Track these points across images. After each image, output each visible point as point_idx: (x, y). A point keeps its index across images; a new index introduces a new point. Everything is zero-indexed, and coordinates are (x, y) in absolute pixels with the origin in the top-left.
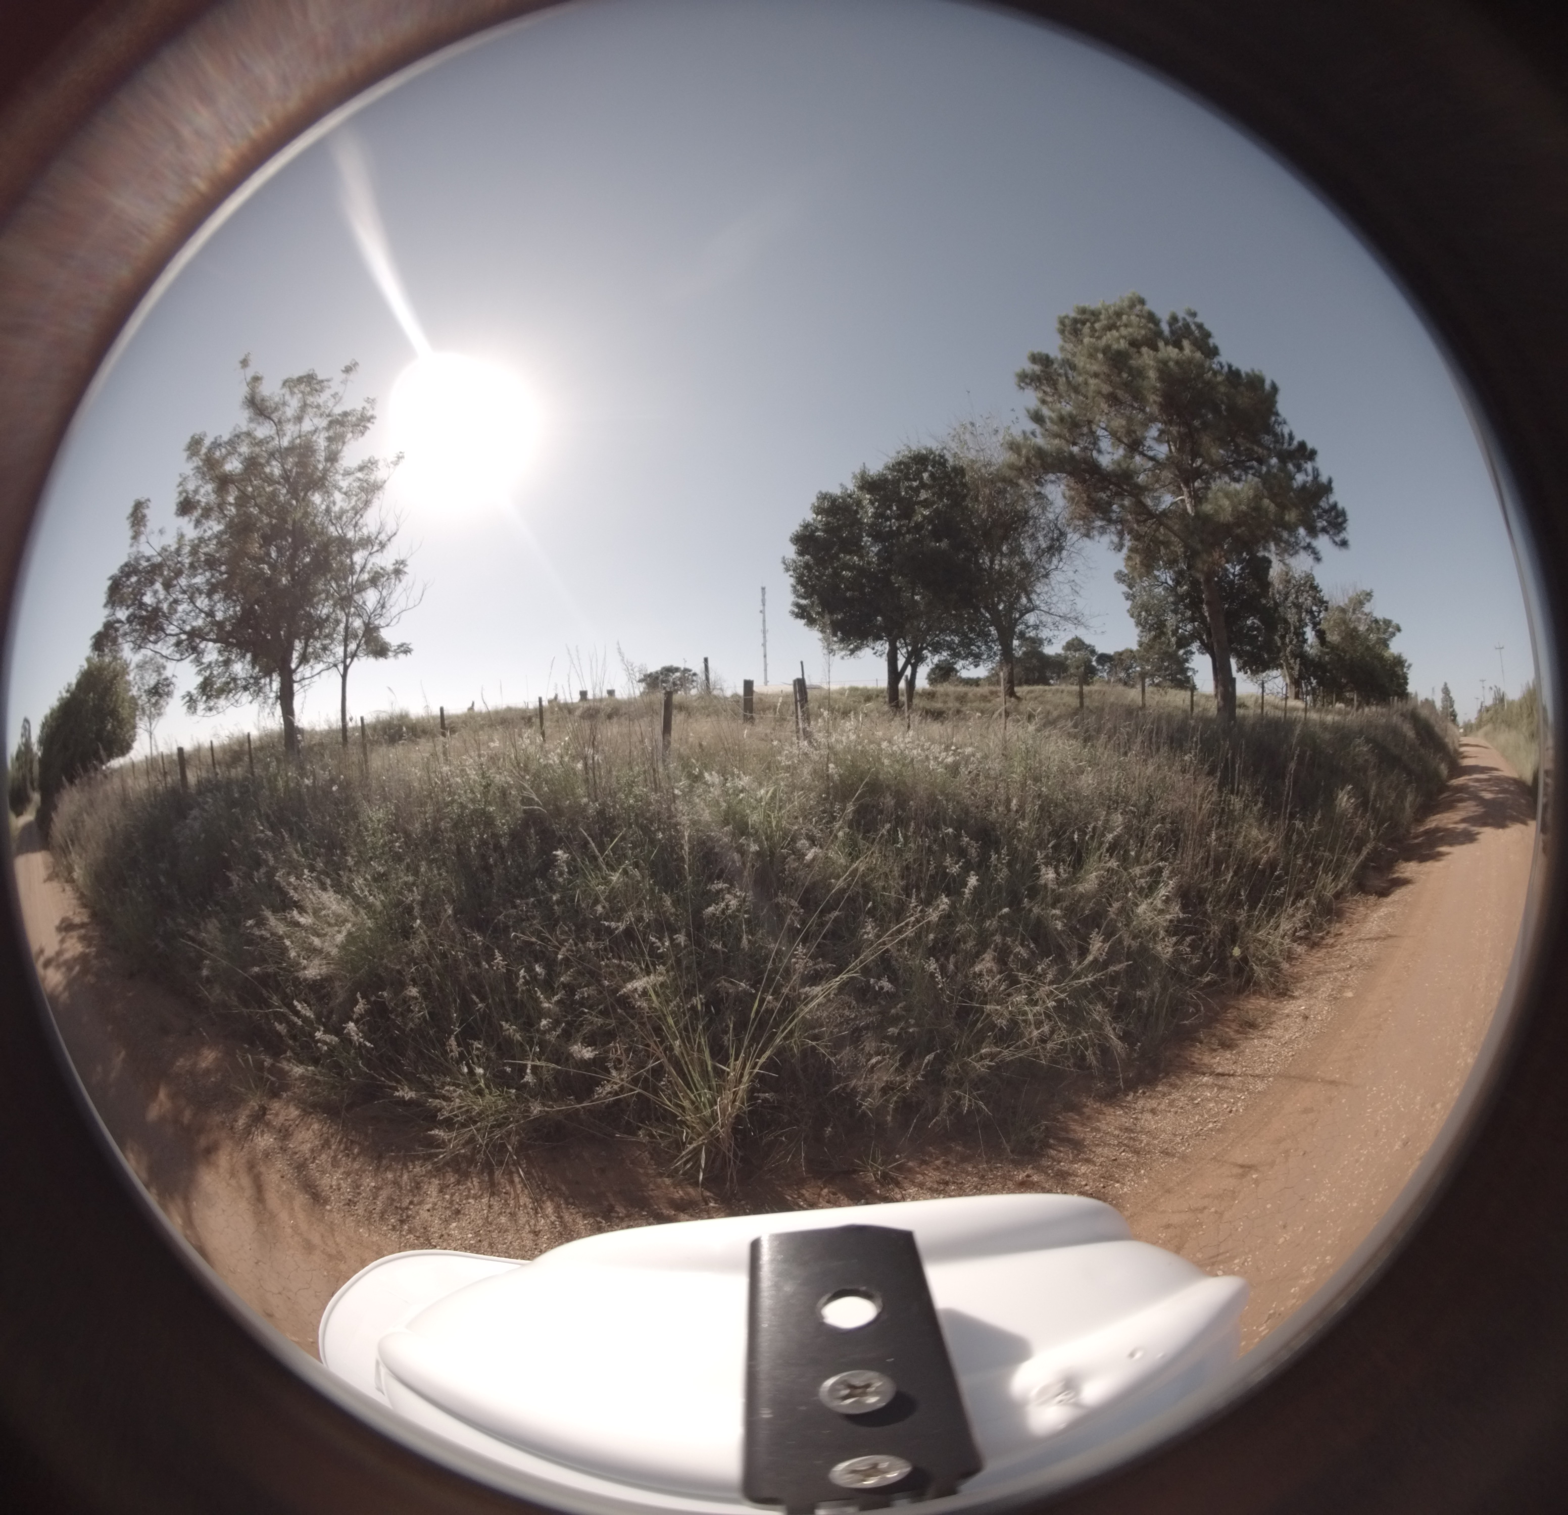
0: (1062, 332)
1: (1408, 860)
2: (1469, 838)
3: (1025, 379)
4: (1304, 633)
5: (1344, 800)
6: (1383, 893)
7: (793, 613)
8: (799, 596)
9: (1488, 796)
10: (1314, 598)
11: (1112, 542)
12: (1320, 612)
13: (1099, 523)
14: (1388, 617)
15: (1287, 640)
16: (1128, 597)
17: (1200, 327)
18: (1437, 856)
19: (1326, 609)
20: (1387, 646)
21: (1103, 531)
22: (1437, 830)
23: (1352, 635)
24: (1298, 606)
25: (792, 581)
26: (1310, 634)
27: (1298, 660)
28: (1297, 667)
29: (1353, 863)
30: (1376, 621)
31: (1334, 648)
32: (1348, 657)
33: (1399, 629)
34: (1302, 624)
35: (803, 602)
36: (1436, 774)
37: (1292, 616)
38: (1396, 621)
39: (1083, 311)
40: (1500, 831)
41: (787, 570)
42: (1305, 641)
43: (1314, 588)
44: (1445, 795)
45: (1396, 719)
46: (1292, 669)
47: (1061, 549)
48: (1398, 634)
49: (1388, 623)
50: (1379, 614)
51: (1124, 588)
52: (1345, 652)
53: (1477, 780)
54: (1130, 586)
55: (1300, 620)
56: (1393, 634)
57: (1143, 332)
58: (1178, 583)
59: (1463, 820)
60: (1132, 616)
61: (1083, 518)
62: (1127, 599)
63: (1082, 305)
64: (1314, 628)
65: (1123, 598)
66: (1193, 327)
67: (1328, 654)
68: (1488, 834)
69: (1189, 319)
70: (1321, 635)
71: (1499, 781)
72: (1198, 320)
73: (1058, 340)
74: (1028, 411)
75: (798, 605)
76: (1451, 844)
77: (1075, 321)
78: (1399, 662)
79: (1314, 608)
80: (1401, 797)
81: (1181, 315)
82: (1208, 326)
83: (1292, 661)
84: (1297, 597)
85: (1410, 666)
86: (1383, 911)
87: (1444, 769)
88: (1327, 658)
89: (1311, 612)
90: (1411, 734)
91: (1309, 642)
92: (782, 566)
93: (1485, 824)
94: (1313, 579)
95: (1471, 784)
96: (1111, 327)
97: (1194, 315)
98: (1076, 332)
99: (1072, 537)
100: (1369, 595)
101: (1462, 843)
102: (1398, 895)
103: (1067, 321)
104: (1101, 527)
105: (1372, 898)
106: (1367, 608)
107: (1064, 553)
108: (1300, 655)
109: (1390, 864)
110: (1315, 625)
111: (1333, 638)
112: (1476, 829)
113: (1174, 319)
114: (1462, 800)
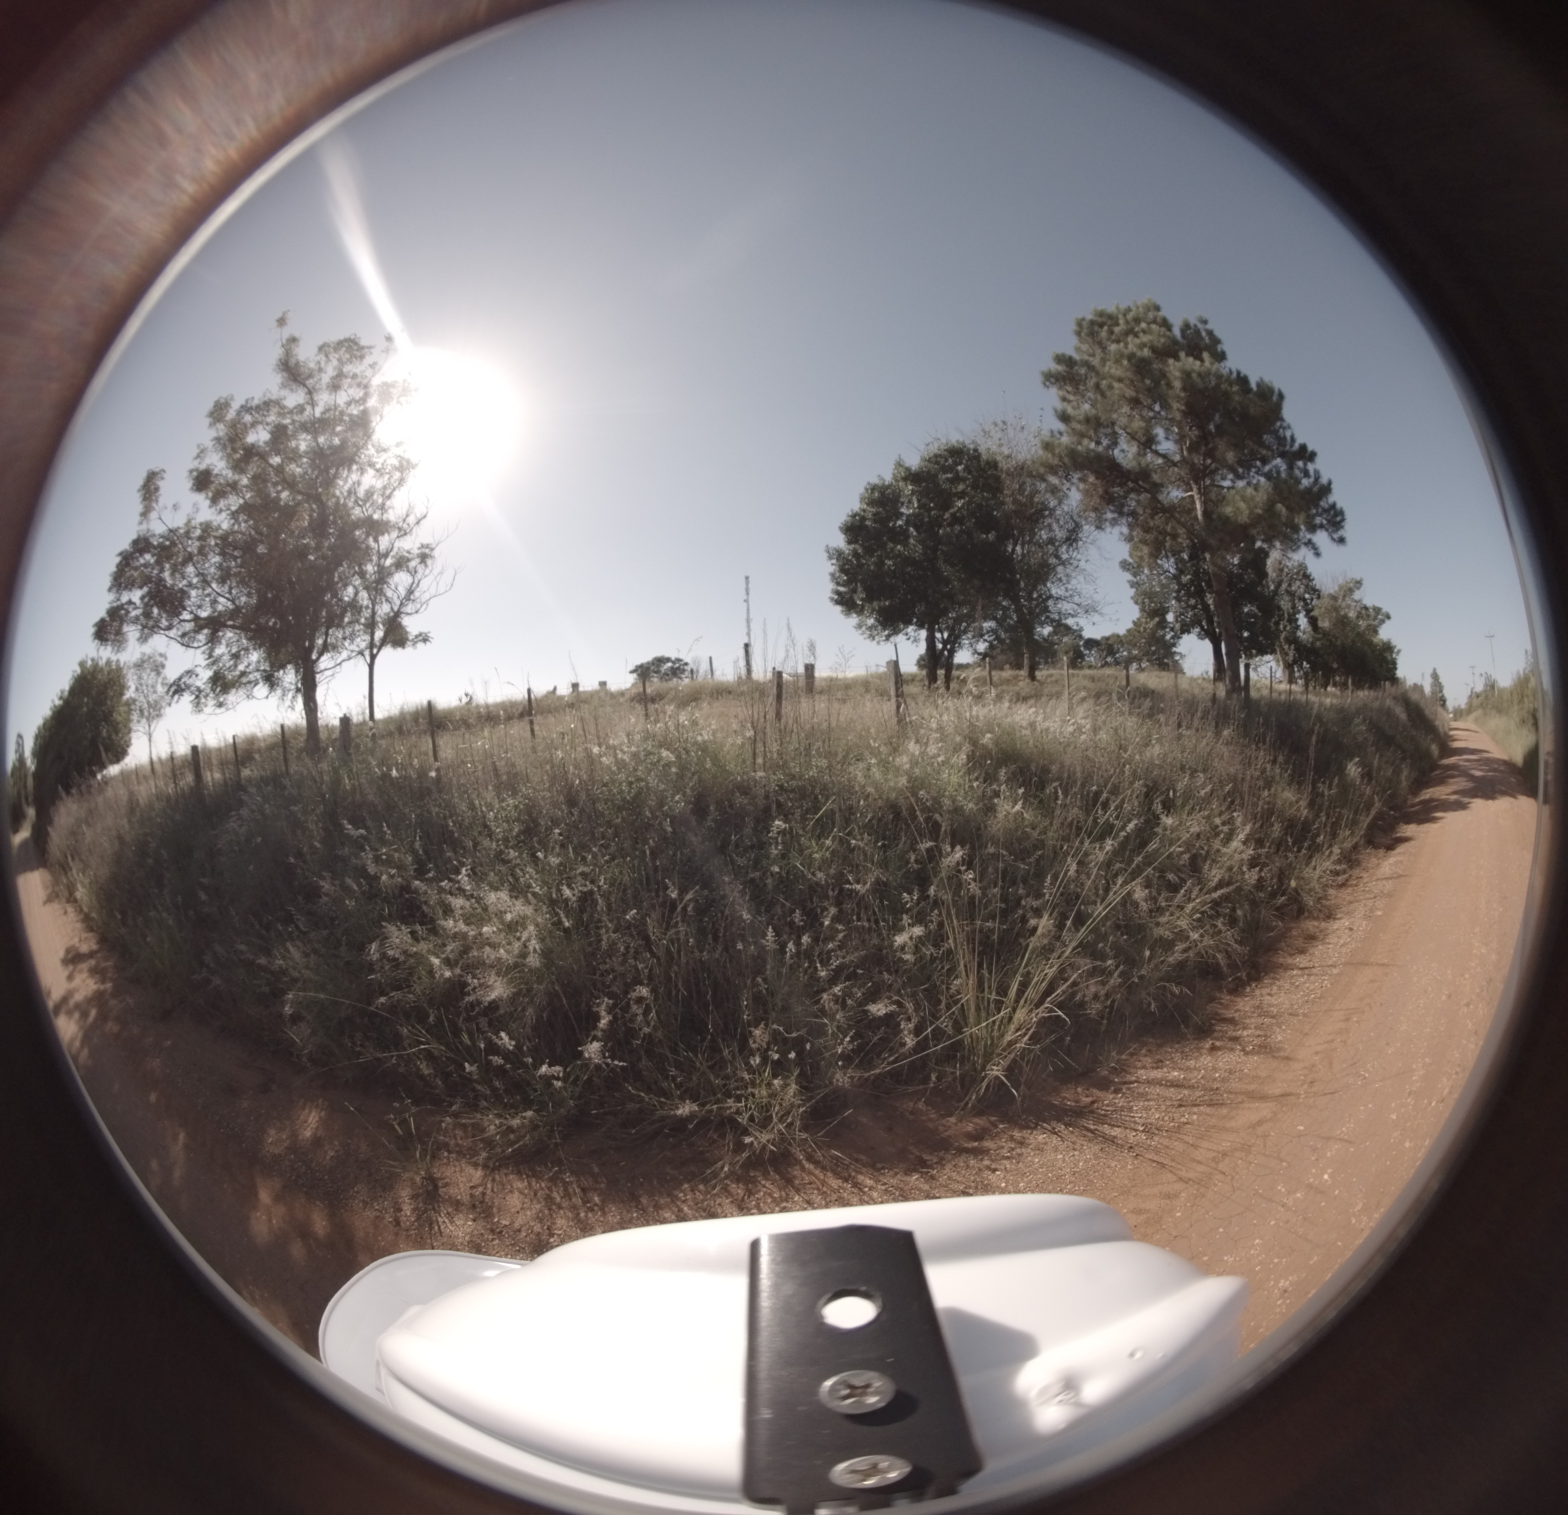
0: (1078, 333)
1: (1408, 822)
2: (1460, 806)
3: (1050, 378)
4: (1297, 620)
5: (1353, 770)
6: (1390, 848)
7: (832, 599)
8: (838, 584)
9: (1478, 773)
10: (1307, 586)
11: (1122, 533)
12: (1312, 599)
13: (1109, 515)
14: (1378, 605)
15: (1281, 627)
16: (1133, 585)
17: (1210, 333)
18: (1434, 820)
19: (1319, 597)
20: (1376, 632)
21: (1114, 522)
22: (1431, 800)
23: (1343, 622)
24: (1291, 594)
25: (832, 569)
26: (1303, 621)
27: (1293, 647)
28: (1291, 654)
29: (1365, 821)
30: (1366, 608)
31: (1325, 634)
32: (1339, 643)
33: (1388, 617)
34: (1295, 611)
35: (842, 589)
36: (1428, 754)
37: (1285, 604)
38: (1385, 609)
39: (1101, 314)
40: (1490, 802)
41: (830, 558)
42: (1298, 627)
43: (1307, 576)
44: (1437, 772)
45: (1389, 702)
46: (1287, 654)
47: (1076, 540)
48: (1387, 622)
49: (1378, 610)
50: (1369, 602)
51: (1128, 576)
52: (1337, 638)
53: (1468, 760)
54: (1135, 575)
55: (1294, 607)
56: (1383, 621)
57: (1162, 340)
58: (1181, 572)
59: (1455, 793)
60: (1136, 603)
61: (1095, 510)
62: (1132, 587)
63: (1100, 308)
64: (1307, 615)
65: (1128, 586)
66: (1204, 334)
67: (1319, 639)
68: (1478, 804)
69: (1200, 326)
70: (1313, 621)
71: (1489, 762)
72: (1209, 327)
73: (1074, 341)
74: (1056, 411)
75: (838, 593)
76: (1445, 811)
77: (1092, 323)
78: (1388, 647)
79: (1307, 596)
80: (1397, 772)
81: (1193, 321)
82: (1218, 333)
83: (1286, 647)
84: (1290, 585)
85: (1399, 651)
86: (1392, 860)
87: (1435, 749)
88: (1318, 644)
89: (1304, 600)
90: (1403, 716)
91: (1302, 628)
92: (826, 555)
93: (1475, 796)
94: (1306, 568)
95: (1461, 763)
96: (1130, 332)
97: (1205, 322)
98: (1092, 334)
99: (1088, 529)
100: (1359, 583)
101: (1455, 810)
102: (1401, 848)
103: (1085, 324)
104: (1114, 519)
105: (1382, 852)
106: (1357, 595)
107: (1080, 543)
108: (1293, 640)
109: (1392, 828)
110: (1308, 612)
111: (1324, 624)
112: (1466, 800)
113: (1186, 326)
114: (1453, 777)
